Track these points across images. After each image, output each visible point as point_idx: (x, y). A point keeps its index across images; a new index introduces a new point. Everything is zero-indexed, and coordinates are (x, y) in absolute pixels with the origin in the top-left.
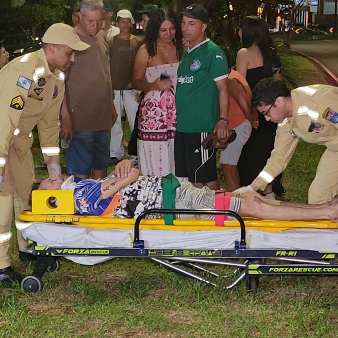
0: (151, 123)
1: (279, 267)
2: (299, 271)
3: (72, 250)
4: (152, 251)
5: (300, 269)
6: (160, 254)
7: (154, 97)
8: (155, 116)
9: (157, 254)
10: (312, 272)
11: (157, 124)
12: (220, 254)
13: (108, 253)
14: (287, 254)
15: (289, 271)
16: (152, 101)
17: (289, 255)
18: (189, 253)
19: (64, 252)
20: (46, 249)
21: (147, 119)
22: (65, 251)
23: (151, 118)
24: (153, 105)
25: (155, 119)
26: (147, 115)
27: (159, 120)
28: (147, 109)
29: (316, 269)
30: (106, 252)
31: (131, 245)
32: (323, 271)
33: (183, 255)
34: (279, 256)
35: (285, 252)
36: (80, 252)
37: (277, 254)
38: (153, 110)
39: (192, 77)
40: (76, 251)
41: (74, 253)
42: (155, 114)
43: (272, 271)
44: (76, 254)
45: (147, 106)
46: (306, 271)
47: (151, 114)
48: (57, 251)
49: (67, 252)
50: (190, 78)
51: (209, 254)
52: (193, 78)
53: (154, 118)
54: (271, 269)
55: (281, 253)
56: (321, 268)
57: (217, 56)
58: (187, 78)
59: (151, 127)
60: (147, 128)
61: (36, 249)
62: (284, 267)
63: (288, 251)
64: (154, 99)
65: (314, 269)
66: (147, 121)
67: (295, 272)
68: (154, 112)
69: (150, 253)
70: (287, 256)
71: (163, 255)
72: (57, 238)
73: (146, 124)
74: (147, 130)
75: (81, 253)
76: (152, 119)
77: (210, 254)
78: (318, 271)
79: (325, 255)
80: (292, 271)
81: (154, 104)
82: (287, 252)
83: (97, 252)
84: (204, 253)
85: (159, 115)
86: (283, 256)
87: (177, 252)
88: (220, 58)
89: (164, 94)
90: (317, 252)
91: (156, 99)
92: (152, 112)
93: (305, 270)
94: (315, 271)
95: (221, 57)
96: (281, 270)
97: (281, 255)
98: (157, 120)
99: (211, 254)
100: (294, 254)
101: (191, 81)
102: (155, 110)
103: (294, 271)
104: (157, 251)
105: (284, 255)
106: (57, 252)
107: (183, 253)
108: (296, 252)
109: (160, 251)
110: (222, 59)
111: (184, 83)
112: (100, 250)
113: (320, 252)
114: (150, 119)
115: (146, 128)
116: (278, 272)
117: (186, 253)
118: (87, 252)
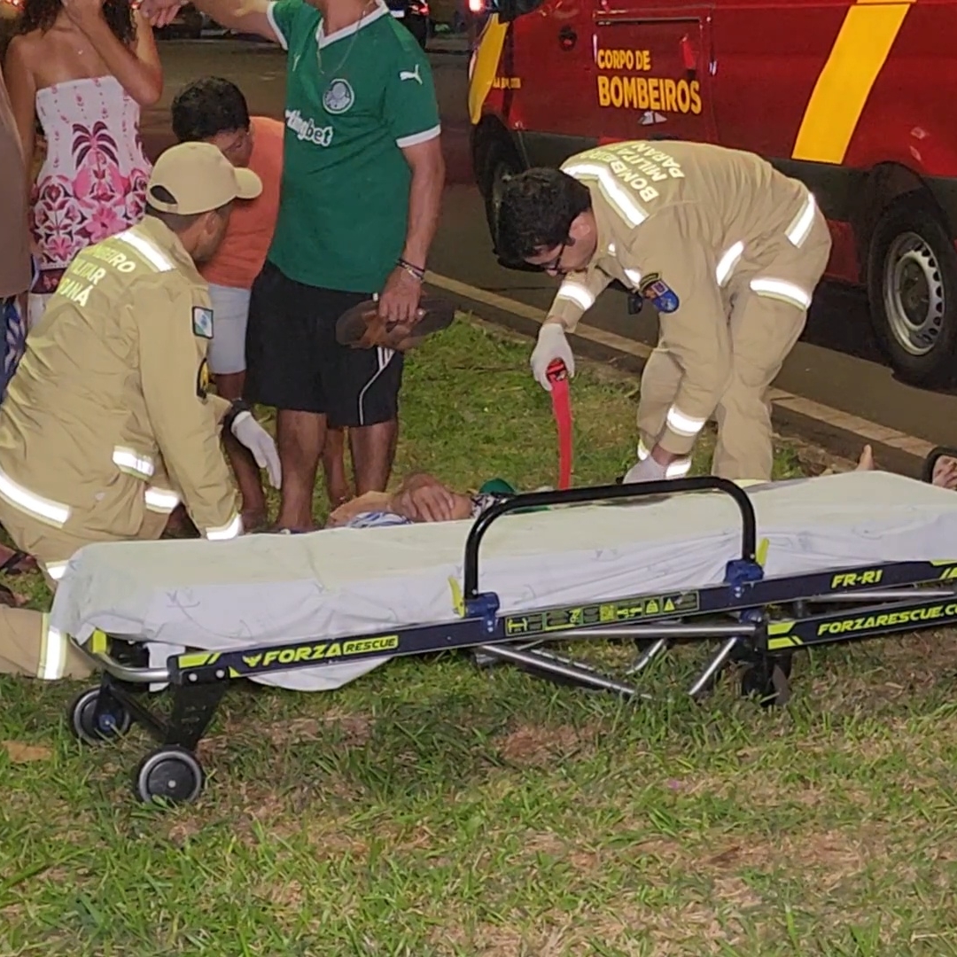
0: (59, 242)
1: (841, 619)
2: (890, 622)
3: (291, 652)
4: (517, 619)
5: (892, 616)
6: (538, 626)
7: (59, 171)
8: (68, 221)
9: (532, 627)
10: (921, 621)
11: (74, 244)
12: (694, 604)
13: (396, 644)
14: (859, 579)
15: (866, 626)
16: (55, 181)
17: (863, 582)
18: (615, 614)
19: (266, 662)
20: (213, 660)
21: (49, 232)
22: (269, 657)
23: (58, 228)
24: (59, 192)
25: (68, 230)
26: (48, 223)
27: (78, 233)
28: (44, 207)
29: (930, 610)
30: (389, 642)
31: (458, 613)
32: (946, 615)
33: (599, 620)
34: (840, 588)
35: (854, 576)
36: (313, 652)
37: (834, 585)
38: (62, 206)
39: (330, 128)
40: (304, 653)
41: (297, 659)
42: (67, 215)
43: (827, 633)
44: (302, 663)
45: (44, 198)
46: (907, 619)
47: (58, 217)
48: (246, 659)
49: (277, 660)
50: (324, 131)
51: (667, 608)
52: (331, 133)
53: (65, 227)
54: (822, 629)
55: (843, 580)
56: (940, 608)
57: (405, 75)
58: (315, 130)
59: (62, 252)
60: (52, 257)
61: (181, 665)
62: (854, 617)
63: (860, 571)
64: (61, 177)
65: (923, 611)
66: (50, 239)
67: (881, 627)
68: (65, 211)
69: (510, 625)
70: (858, 586)
71: (548, 629)
72: (241, 621)
73: (46, 246)
74: (51, 263)
75: (315, 656)
76: (61, 232)
77: (670, 606)
78: (934, 616)
79: (948, 570)
80: (873, 625)
81: (61, 189)
82: (858, 575)
83: (363, 646)
84: (652, 608)
85: (76, 217)
86: (849, 588)
87: (585, 615)
88: (414, 79)
89: (85, 161)
90: (928, 563)
91: (65, 175)
92: (59, 212)
93: (904, 617)
94: (927, 617)
95: (416, 75)
96: (847, 625)
97: (845, 584)
98: (74, 232)
99: (672, 608)
100: (874, 578)
101: (325, 141)
102: (67, 205)
103: (877, 624)
104: (531, 620)
105: (852, 583)
106: (247, 664)
107: (598, 613)
108: (879, 573)
109: (537, 619)
110: (421, 82)
111: (304, 140)
112: (373, 640)
113: (935, 564)
114: (55, 232)
115: (50, 260)
116: (839, 634)
117: (608, 614)
118: (334, 651)
